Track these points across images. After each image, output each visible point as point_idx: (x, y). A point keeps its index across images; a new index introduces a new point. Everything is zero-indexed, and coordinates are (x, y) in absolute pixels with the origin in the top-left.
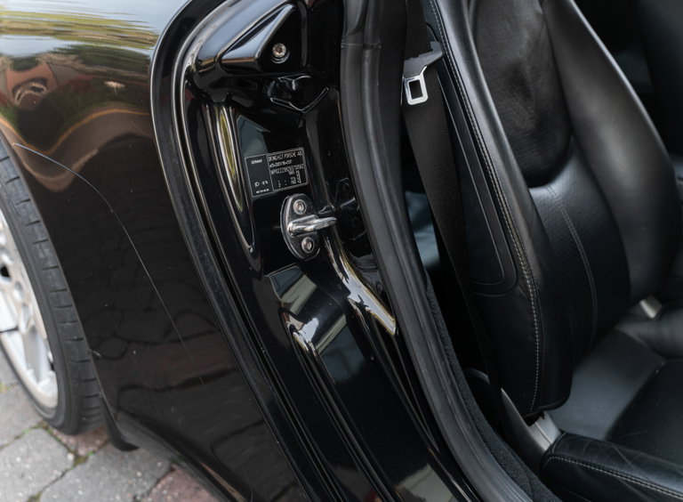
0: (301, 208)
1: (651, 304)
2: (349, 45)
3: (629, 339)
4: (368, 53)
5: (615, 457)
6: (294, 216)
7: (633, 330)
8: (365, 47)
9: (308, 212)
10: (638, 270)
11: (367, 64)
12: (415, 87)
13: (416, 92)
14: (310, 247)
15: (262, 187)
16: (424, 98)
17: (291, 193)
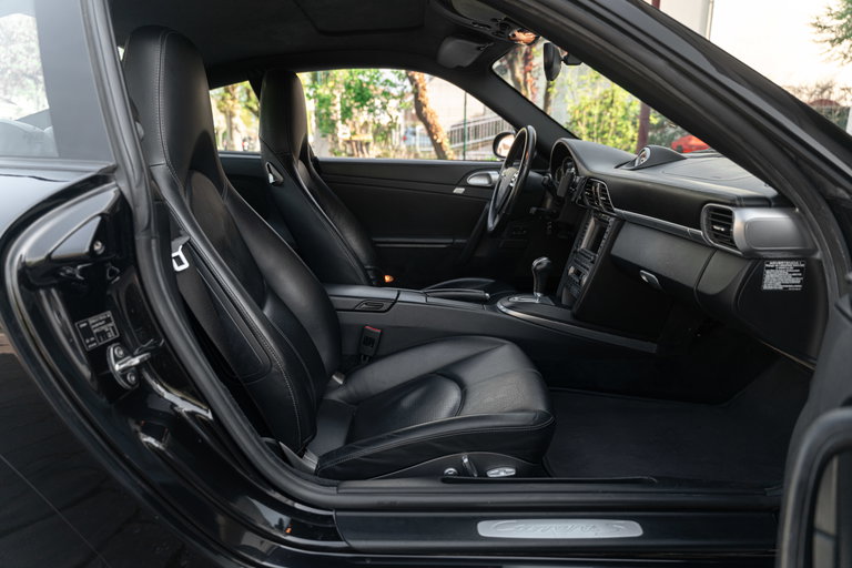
0: (121, 353)
1: (337, 376)
2: (141, 239)
3: (334, 401)
4: (153, 242)
5: (354, 449)
6: (117, 359)
7: (335, 396)
8: (152, 238)
9: (125, 355)
10: (325, 355)
11: (154, 248)
12: (178, 258)
13: (180, 263)
14: (133, 378)
15: (91, 343)
16: (186, 265)
17: (110, 343)
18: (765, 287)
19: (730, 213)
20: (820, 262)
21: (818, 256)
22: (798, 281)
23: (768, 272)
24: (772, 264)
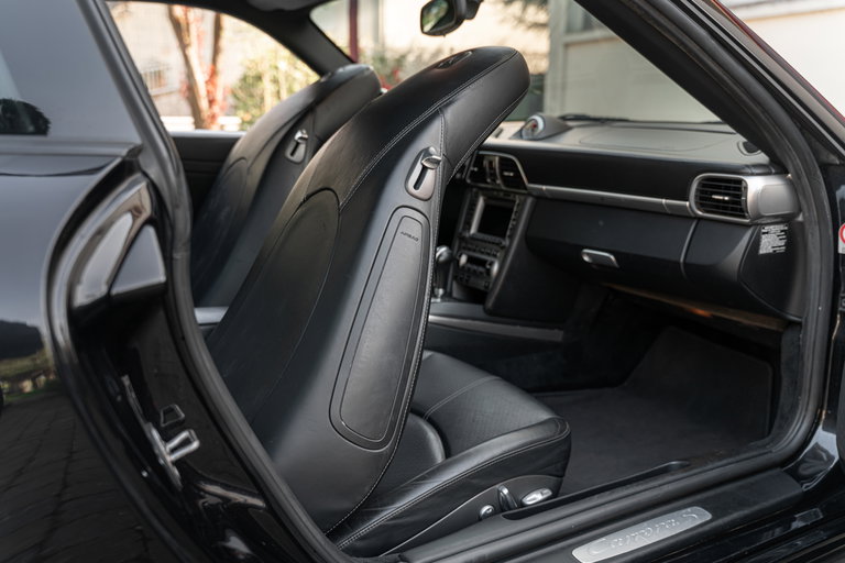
18: (761, 252)
19: (740, 182)
20: (801, 223)
21: (800, 218)
22: (783, 243)
23: (763, 236)
24: (766, 229)
